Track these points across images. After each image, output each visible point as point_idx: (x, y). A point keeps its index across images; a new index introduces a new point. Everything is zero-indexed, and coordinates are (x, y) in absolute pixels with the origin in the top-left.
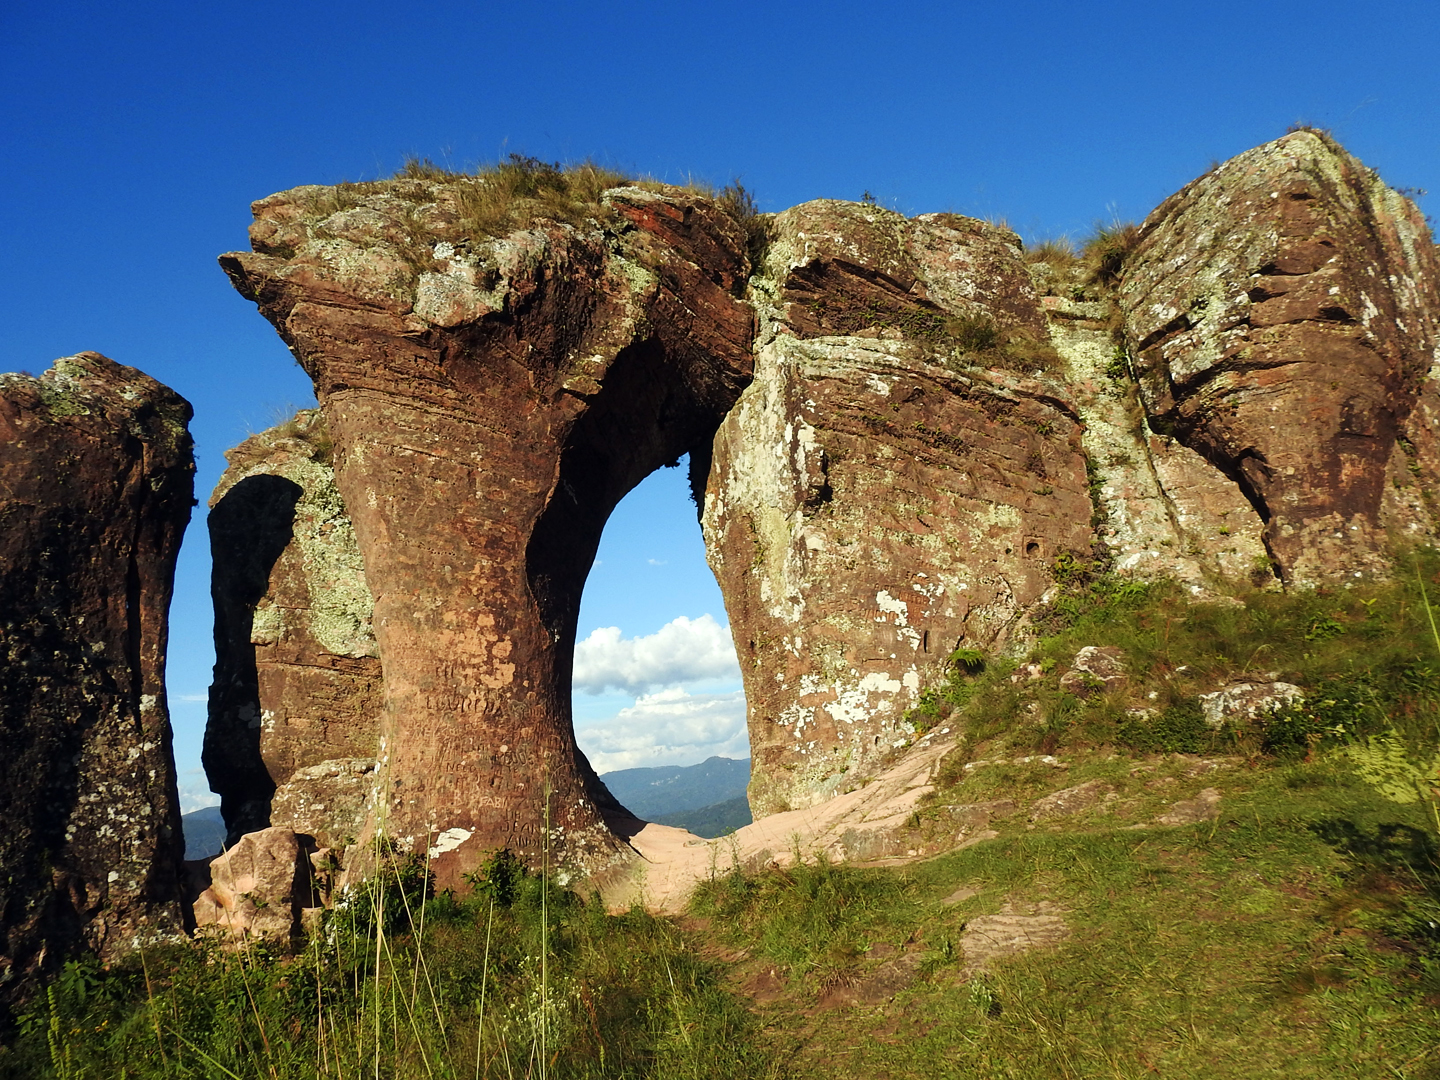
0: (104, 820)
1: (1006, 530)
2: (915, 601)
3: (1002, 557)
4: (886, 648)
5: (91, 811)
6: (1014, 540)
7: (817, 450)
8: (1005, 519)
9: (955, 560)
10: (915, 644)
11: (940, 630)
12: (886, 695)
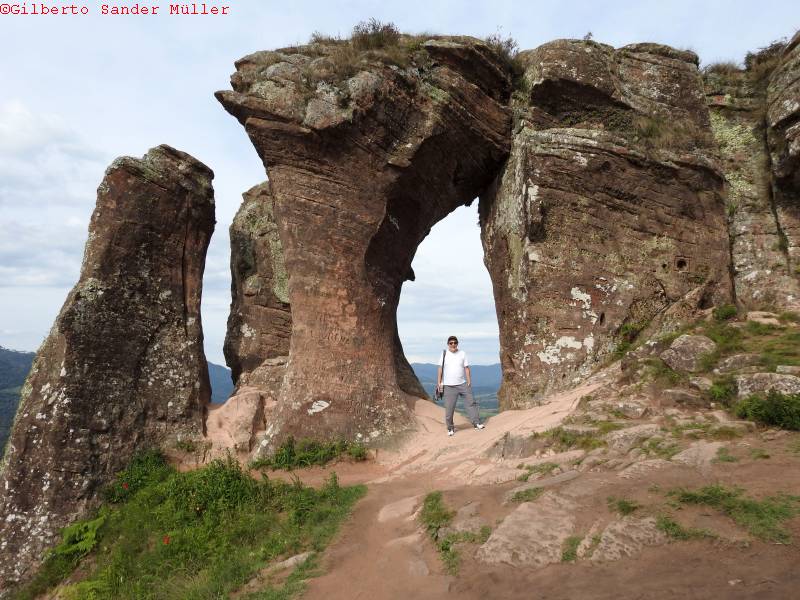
0: (167, 377)
1: (663, 252)
2: (597, 295)
3: (660, 269)
4: (575, 322)
5: (162, 372)
6: (670, 258)
7: (538, 201)
8: (664, 245)
9: (626, 269)
10: (594, 321)
11: (613, 313)
12: (572, 350)
